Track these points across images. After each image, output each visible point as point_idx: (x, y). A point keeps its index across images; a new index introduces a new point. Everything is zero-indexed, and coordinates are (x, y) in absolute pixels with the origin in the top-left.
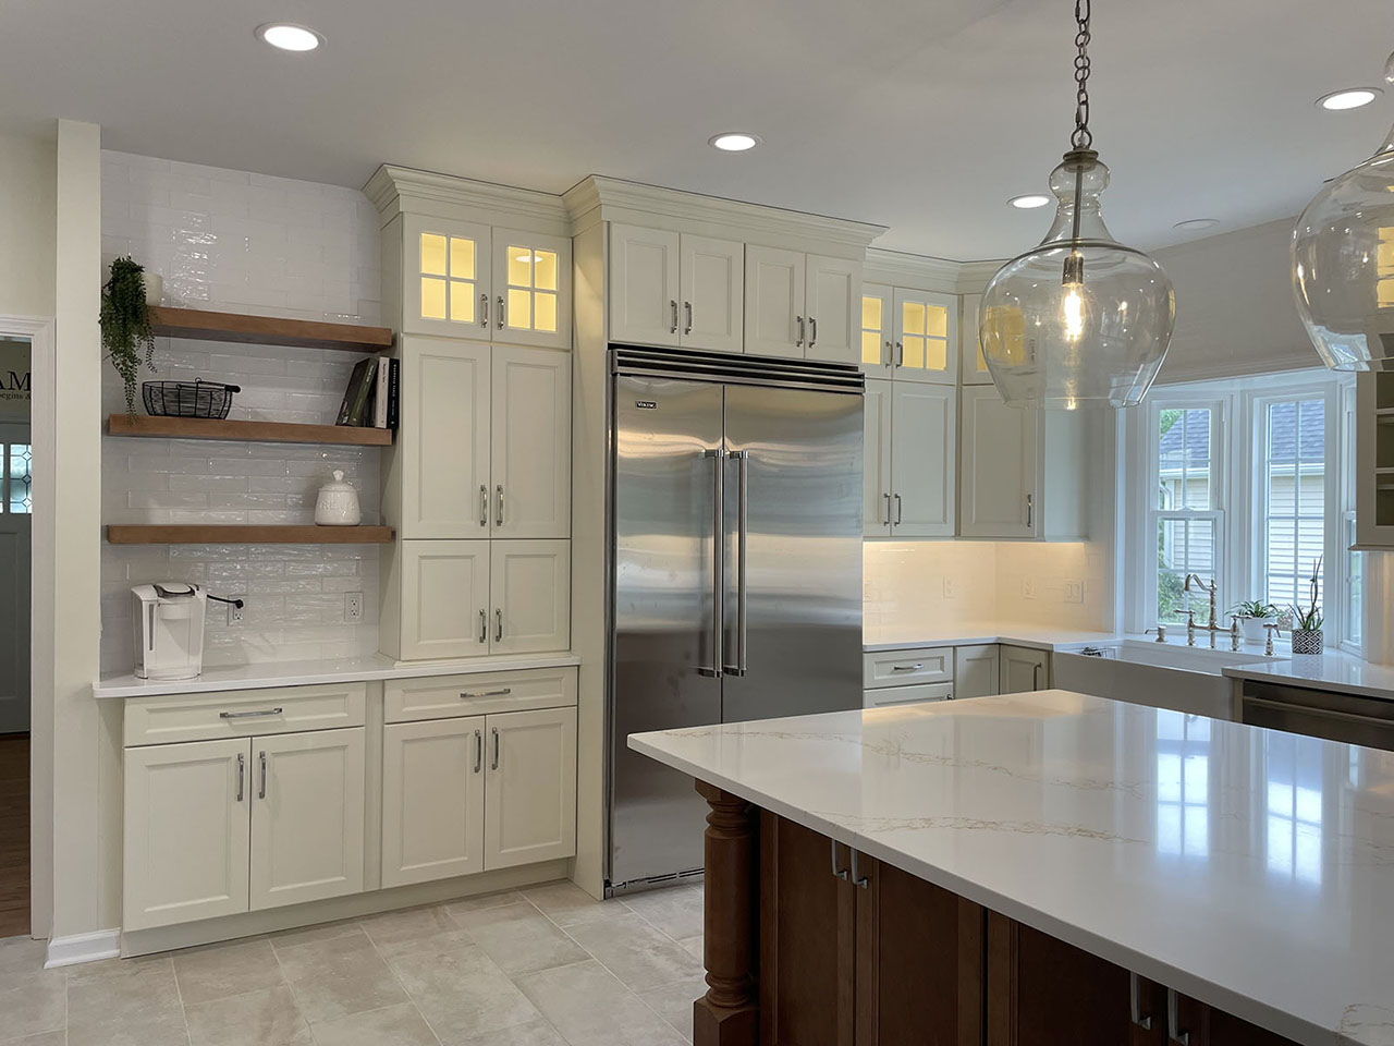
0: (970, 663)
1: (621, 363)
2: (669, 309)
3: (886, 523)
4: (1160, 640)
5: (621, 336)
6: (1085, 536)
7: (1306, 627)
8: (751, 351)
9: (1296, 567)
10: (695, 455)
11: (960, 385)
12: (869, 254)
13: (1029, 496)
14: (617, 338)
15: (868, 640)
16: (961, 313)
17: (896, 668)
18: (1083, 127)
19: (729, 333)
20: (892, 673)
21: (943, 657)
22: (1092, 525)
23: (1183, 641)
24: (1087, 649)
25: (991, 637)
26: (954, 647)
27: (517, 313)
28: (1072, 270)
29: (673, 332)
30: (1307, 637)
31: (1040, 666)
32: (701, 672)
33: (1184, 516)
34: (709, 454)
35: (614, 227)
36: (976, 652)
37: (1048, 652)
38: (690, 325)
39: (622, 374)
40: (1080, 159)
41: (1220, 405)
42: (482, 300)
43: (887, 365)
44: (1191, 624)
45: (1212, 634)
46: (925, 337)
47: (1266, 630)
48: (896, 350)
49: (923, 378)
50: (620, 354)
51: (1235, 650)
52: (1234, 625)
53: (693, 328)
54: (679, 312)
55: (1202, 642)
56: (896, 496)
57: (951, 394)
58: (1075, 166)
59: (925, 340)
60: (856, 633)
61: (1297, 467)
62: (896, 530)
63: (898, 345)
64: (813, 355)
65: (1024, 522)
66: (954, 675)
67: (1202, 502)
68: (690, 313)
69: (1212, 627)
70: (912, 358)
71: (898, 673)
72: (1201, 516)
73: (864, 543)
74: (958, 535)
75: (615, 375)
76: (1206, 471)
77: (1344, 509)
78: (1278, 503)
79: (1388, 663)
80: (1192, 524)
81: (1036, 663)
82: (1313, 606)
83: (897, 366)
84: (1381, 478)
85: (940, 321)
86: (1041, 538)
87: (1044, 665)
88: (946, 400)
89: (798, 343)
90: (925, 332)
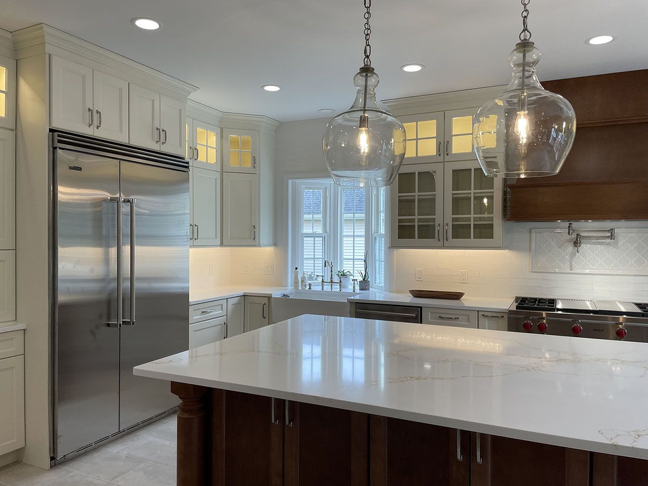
0: (233, 306)
1: (60, 141)
2: (87, 114)
3: (191, 239)
4: (310, 288)
5: (57, 125)
6: (275, 245)
7: (364, 279)
8: (133, 143)
9: (354, 257)
10: (105, 200)
11: (222, 172)
12: (189, 103)
13: (254, 226)
15: (192, 299)
16: (222, 137)
17: (203, 312)
18: (368, 57)
19: (121, 131)
20: (200, 315)
21: (222, 304)
22: (279, 239)
23: (319, 288)
24: (284, 295)
25: (241, 293)
26: (227, 299)
28: (363, 122)
29: (89, 126)
30: (364, 284)
31: (265, 304)
32: (108, 325)
33: (314, 235)
34: (112, 200)
35: (53, 58)
36: (235, 300)
37: (269, 297)
38: (100, 124)
39: (60, 148)
40: (367, 70)
41: (326, 189)
43: (191, 158)
44: (323, 281)
45: (331, 285)
46: (207, 147)
47: (353, 282)
48: (195, 152)
49: (206, 167)
50: (59, 136)
51: (341, 291)
52: (340, 281)
53: (101, 126)
54: (93, 115)
55: (327, 288)
56: (196, 226)
57: (218, 175)
58: (364, 74)
60: (186, 296)
61: (354, 215)
62: (196, 242)
63: (195, 149)
64: (164, 149)
65: (252, 239)
66: (227, 314)
67: (319, 230)
68: (100, 117)
69: (332, 282)
70: (202, 158)
71: (204, 314)
72: (318, 236)
73: (190, 249)
74: (222, 245)
75: (55, 148)
76: (320, 216)
77: (373, 233)
78: (347, 230)
79: (397, 292)
80: (316, 239)
81: (263, 303)
82: (366, 271)
83: (195, 159)
84: (400, 221)
85: (213, 140)
86: (259, 246)
87: (267, 304)
88: (216, 179)
89: (157, 142)
90: (207, 143)
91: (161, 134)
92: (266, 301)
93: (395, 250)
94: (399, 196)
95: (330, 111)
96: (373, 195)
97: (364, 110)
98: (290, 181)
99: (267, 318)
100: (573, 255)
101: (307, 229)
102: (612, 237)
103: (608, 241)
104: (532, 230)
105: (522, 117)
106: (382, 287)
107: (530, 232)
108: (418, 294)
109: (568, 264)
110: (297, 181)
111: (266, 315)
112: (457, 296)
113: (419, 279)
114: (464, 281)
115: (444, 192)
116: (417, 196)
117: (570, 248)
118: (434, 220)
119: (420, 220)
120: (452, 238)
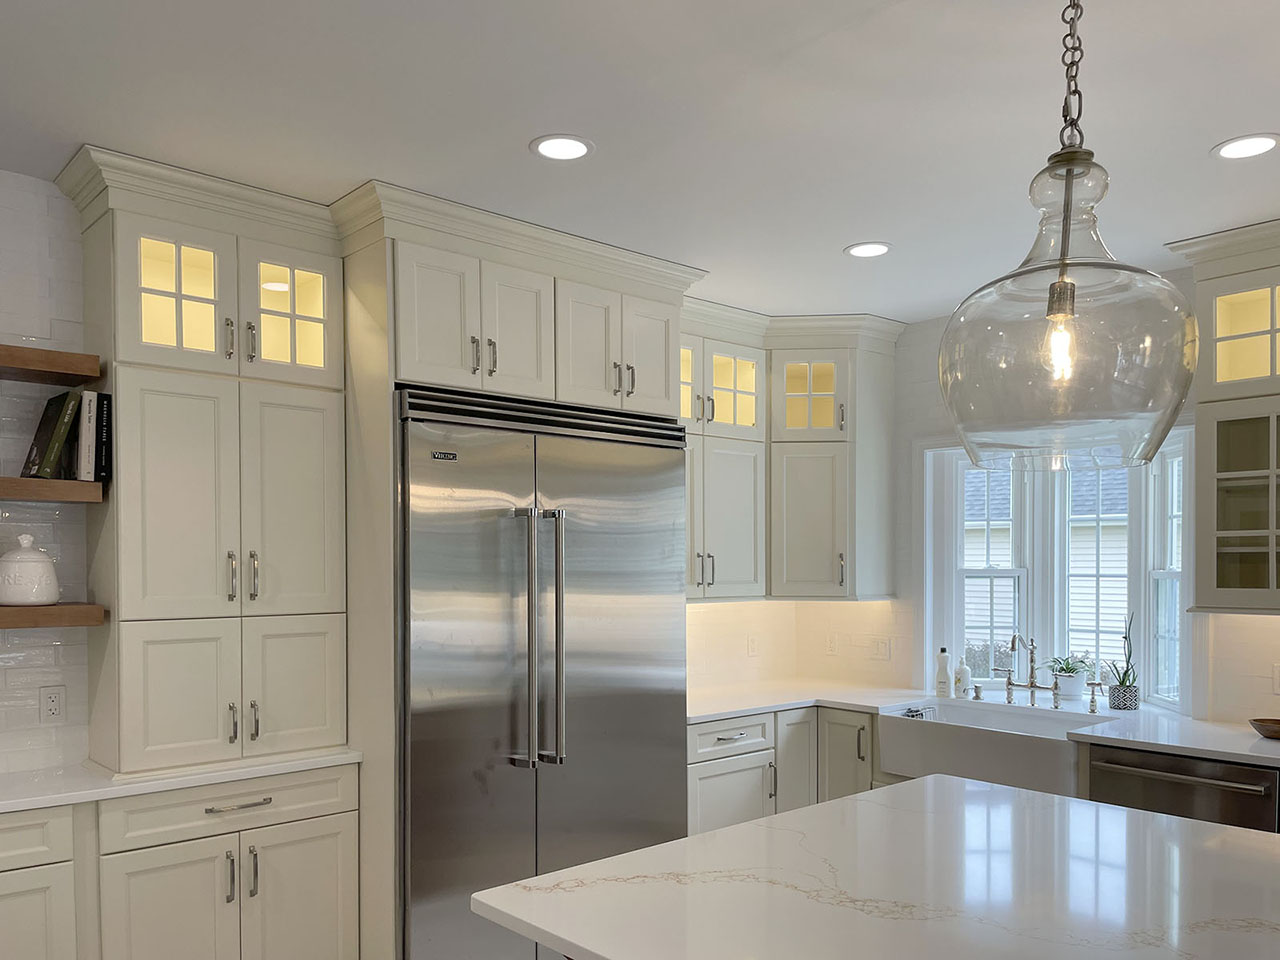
0: (791, 728)
1: (413, 406)
2: (470, 346)
3: (699, 584)
4: (977, 697)
5: (410, 374)
6: (893, 594)
7: (1122, 683)
8: (565, 398)
10: (505, 514)
11: (769, 442)
12: (687, 303)
13: (841, 556)
14: (406, 376)
16: (769, 369)
17: (719, 738)
19: (539, 376)
20: (714, 745)
21: (764, 724)
22: (901, 581)
23: (1000, 697)
24: (910, 711)
25: (810, 701)
26: (775, 712)
27: (273, 343)
28: (1059, 298)
29: (474, 372)
30: (1124, 694)
31: (863, 729)
32: (512, 762)
33: (990, 574)
34: (521, 513)
35: (401, 247)
36: (795, 717)
37: (873, 715)
38: (495, 366)
39: (414, 420)
40: (1070, 160)
42: (225, 325)
43: (698, 419)
44: (1010, 684)
45: (1032, 692)
46: (735, 392)
47: (1090, 688)
48: (708, 404)
49: (735, 434)
50: (411, 396)
51: (1056, 708)
52: (1056, 684)
53: (497, 370)
54: (481, 350)
55: (1021, 698)
56: (709, 556)
57: (760, 450)
58: (1063, 171)
59: (735, 394)
62: (710, 591)
63: (709, 399)
64: (631, 405)
65: (837, 581)
66: (776, 744)
67: (1004, 559)
68: (495, 353)
69: (1033, 685)
70: (723, 415)
71: (721, 744)
74: (769, 594)
75: (404, 420)
77: (1150, 568)
78: (1079, 558)
79: (1217, 721)
80: (996, 581)
81: (859, 728)
82: (1128, 662)
83: (709, 420)
85: (749, 376)
86: (853, 597)
87: (867, 730)
88: (755, 459)
89: (616, 392)
90: (735, 387)
91: (623, 375)
92: (865, 722)
97: (1063, 267)
98: (928, 454)
99: (868, 760)
101: (973, 556)
106: (1174, 703)
108: (1275, 730)
110: (947, 451)
111: (866, 751)
116: (1274, 478)
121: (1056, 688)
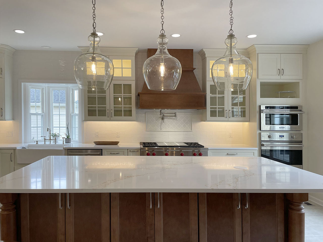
4: (37, 143)
6: (13, 119)
7: (68, 137)
9: (60, 126)
18: (95, 28)
22: (16, 115)
23: (43, 143)
24: (23, 148)
28: (93, 59)
30: (68, 140)
33: (37, 114)
37: (15, 149)
40: (94, 34)
41: (43, 89)
44: (45, 139)
45: (50, 141)
47: (63, 139)
51: (55, 144)
52: (55, 138)
55: (48, 143)
58: (93, 36)
61: (59, 104)
65: (1, 115)
67: (40, 111)
69: (50, 139)
72: (39, 114)
76: (40, 104)
77: (71, 113)
78: (55, 112)
79: (86, 143)
80: (38, 116)
81: (11, 153)
82: (68, 133)
84: (88, 107)
86: (5, 120)
87: (13, 153)
92: (12, 151)
93: (85, 122)
94: (88, 95)
95: (48, 48)
96: (71, 94)
97: (94, 54)
98: (23, 84)
99: (13, 161)
100: (161, 124)
101: (32, 111)
102: (175, 116)
103: (174, 117)
104: (146, 113)
105: (162, 65)
106: (77, 141)
107: (145, 114)
108: (98, 143)
109: (160, 127)
110: (27, 84)
111: (13, 159)
112: (116, 143)
113: (97, 136)
114: (118, 136)
115: (110, 95)
116: (97, 95)
117: (161, 120)
118: (105, 107)
119: (98, 107)
120: (114, 116)
121: (55, 139)
